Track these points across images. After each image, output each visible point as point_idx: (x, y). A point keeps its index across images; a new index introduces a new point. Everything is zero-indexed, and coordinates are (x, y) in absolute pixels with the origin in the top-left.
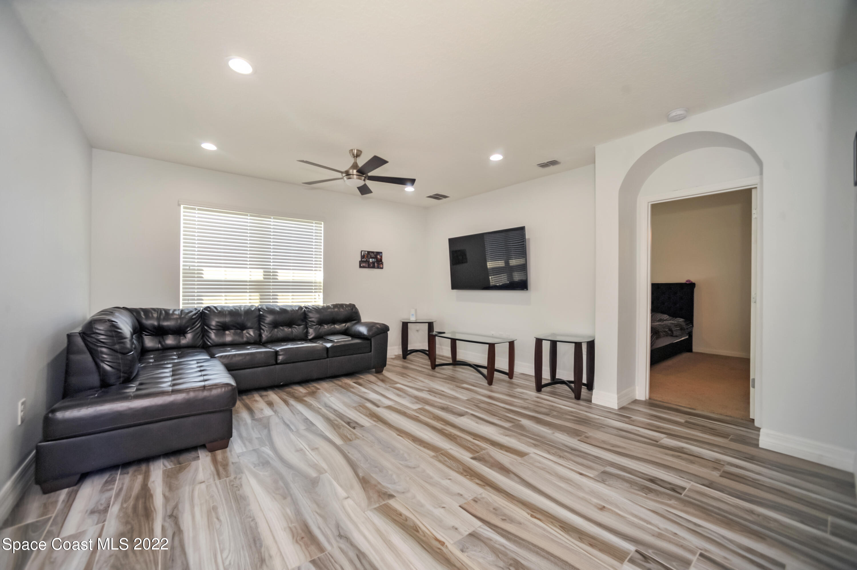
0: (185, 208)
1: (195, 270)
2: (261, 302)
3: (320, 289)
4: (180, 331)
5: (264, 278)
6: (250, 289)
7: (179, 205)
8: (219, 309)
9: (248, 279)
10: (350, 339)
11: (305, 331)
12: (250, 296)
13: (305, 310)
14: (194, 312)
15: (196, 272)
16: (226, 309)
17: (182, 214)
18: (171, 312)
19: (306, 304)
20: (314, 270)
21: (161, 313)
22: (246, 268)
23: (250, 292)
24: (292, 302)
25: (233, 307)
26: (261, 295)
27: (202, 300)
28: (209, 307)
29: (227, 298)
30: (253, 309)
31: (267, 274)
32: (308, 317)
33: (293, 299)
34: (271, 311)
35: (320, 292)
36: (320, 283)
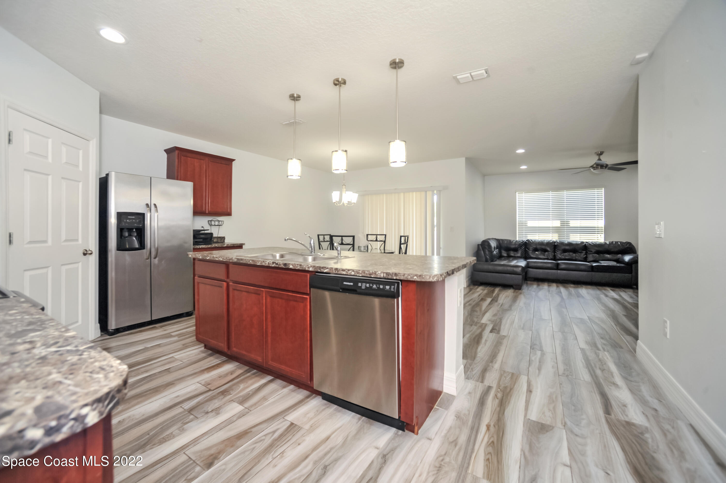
0: (518, 193)
1: (523, 222)
2: (559, 239)
3: (602, 231)
4: (516, 250)
5: (561, 225)
6: (552, 231)
7: (516, 193)
8: (533, 241)
9: (551, 226)
10: (616, 263)
11: (585, 256)
12: (552, 235)
13: (585, 244)
14: (521, 242)
15: (524, 223)
16: (536, 241)
17: (517, 196)
18: (512, 241)
19: (588, 241)
20: (596, 219)
21: (508, 241)
22: (550, 220)
23: (552, 233)
24: (580, 239)
25: (541, 240)
26: (559, 235)
27: (527, 236)
28: (528, 240)
29: (540, 236)
30: (551, 242)
31: (563, 223)
32: (587, 248)
33: (580, 237)
34: (562, 244)
35: (602, 234)
36: (602, 227)
